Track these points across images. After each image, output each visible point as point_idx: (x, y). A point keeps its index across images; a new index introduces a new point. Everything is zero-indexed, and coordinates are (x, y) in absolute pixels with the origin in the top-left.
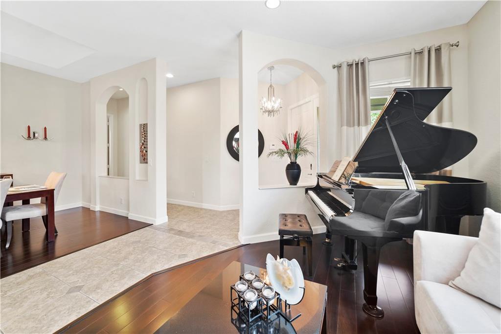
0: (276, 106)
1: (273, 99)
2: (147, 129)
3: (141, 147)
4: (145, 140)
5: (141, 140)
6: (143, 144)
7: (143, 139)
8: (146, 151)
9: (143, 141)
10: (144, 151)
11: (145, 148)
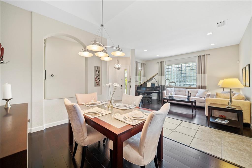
0: (119, 66)
1: (118, 64)
2: (100, 69)
3: (96, 78)
4: (99, 75)
5: (95, 75)
6: (97, 77)
7: (97, 74)
8: (99, 80)
9: (97, 75)
10: (98, 80)
11: (98, 78)
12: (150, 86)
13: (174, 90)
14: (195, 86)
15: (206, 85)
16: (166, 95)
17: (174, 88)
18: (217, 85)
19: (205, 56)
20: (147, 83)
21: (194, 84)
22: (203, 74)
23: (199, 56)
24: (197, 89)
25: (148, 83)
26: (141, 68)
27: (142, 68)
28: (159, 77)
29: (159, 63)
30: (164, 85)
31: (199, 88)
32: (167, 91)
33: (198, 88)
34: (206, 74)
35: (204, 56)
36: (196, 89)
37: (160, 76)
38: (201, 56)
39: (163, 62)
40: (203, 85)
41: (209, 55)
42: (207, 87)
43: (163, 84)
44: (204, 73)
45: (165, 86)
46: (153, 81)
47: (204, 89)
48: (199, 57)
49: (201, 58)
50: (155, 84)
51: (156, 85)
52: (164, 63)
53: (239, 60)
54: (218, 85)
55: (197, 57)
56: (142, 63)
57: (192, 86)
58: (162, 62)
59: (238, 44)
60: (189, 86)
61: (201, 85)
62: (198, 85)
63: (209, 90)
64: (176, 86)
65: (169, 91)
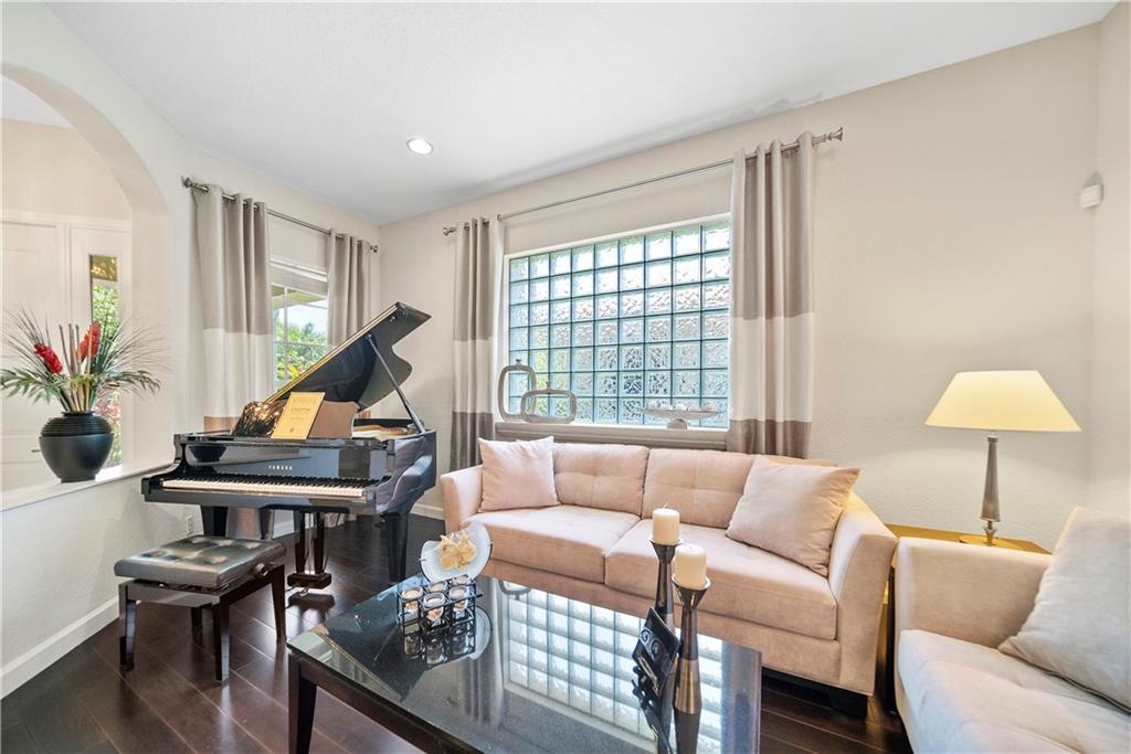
13: (557, 457)
14: (718, 426)
15: (808, 417)
18: (926, 418)
19: (807, 153)
21: (713, 405)
22: (780, 320)
23: (754, 159)
24: (734, 450)
25: (294, 400)
26: (321, 267)
28: (458, 344)
29: (461, 232)
30: (489, 416)
31: (751, 447)
33: (740, 442)
34: (811, 318)
35: (792, 153)
36: (725, 450)
37: (464, 339)
38: (769, 156)
39: (485, 225)
40: (780, 419)
41: (840, 137)
42: (813, 441)
43: (480, 407)
44: (796, 307)
47: (785, 454)
48: (751, 162)
49: (773, 175)
52: (493, 231)
54: (927, 423)
56: (325, 228)
57: (693, 426)
58: (476, 226)
60: (670, 426)
61: (762, 418)
62: (740, 417)
63: (855, 472)
64: (573, 424)
65: (497, 476)
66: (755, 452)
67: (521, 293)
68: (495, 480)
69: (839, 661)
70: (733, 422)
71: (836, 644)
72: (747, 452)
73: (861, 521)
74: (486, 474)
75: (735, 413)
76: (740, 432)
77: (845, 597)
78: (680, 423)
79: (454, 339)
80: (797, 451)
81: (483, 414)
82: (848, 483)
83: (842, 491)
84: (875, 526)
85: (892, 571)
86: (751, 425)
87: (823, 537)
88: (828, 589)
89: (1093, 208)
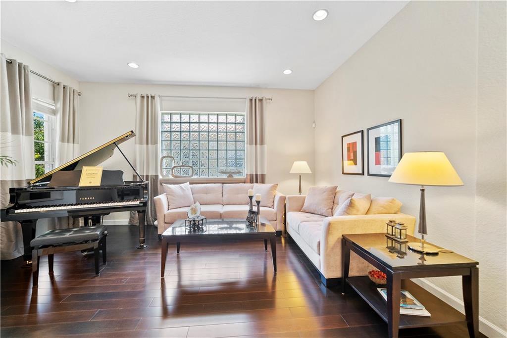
12: (97, 182)
13: (191, 189)
14: (243, 176)
15: (265, 173)
16: (166, 211)
17: (190, 184)
19: (264, 101)
20: (81, 171)
22: (258, 146)
23: (252, 100)
24: (247, 183)
25: (86, 170)
26: (51, 101)
27: (60, 105)
28: (138, 146)
29: (139, 98)
30: (157, 176)
31: (251, 182)
32: (170, 194)
33: (249, 181)
34: (266, 146)
35: (261, 100)
36: (245, 183)
37: (141, 143)
38: (255, 100)
39: (153, 97)
40: (259, 174)
41: (272, 100)
42: (267, 179)
43: (152, 173)
44: (262, 143)
45: (160, 177)
46: (112, 162)
47: (260, 183)
49: (256, 105)
50: (122, 172)
51: (127, 177)
52: (157, 100)
53: (314, 122)
54: (290, 173)
55: (248, 102)
56: (56, 81)
57: (235, 176)
58: (148, 97)
59: (314, 89)
60: (228, 177)
61: (254, 173)
62: (249, 173)
63: (277, 185)
64: (192, 178)
65: (174, 196)
66: (252, 183)
67: (167, 127)
68: (174, 198)
69: (276, 225)
70: (247, 175)
71: (276, 221)
72: (250, 183)
73: (279, 194)
74: (169, 196)
75: (247, 172)
76: (249, 177)
77: (277, 210)
78: (231, 176)
79: (135, 143)
80: (263, 182)
81: (151, 175)
82: (276, 187)
83: (275, 189)
84: (281, 195)
85: (285, 204)
86: (251, 176)
87: (272, 200)
88: (275, 210)
89: (314, 128)
